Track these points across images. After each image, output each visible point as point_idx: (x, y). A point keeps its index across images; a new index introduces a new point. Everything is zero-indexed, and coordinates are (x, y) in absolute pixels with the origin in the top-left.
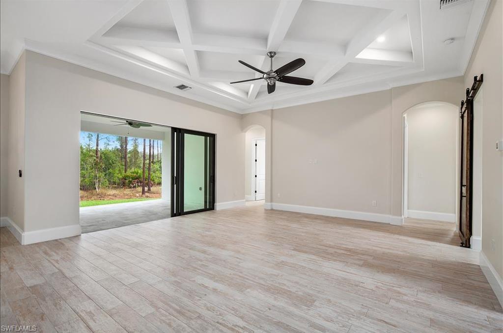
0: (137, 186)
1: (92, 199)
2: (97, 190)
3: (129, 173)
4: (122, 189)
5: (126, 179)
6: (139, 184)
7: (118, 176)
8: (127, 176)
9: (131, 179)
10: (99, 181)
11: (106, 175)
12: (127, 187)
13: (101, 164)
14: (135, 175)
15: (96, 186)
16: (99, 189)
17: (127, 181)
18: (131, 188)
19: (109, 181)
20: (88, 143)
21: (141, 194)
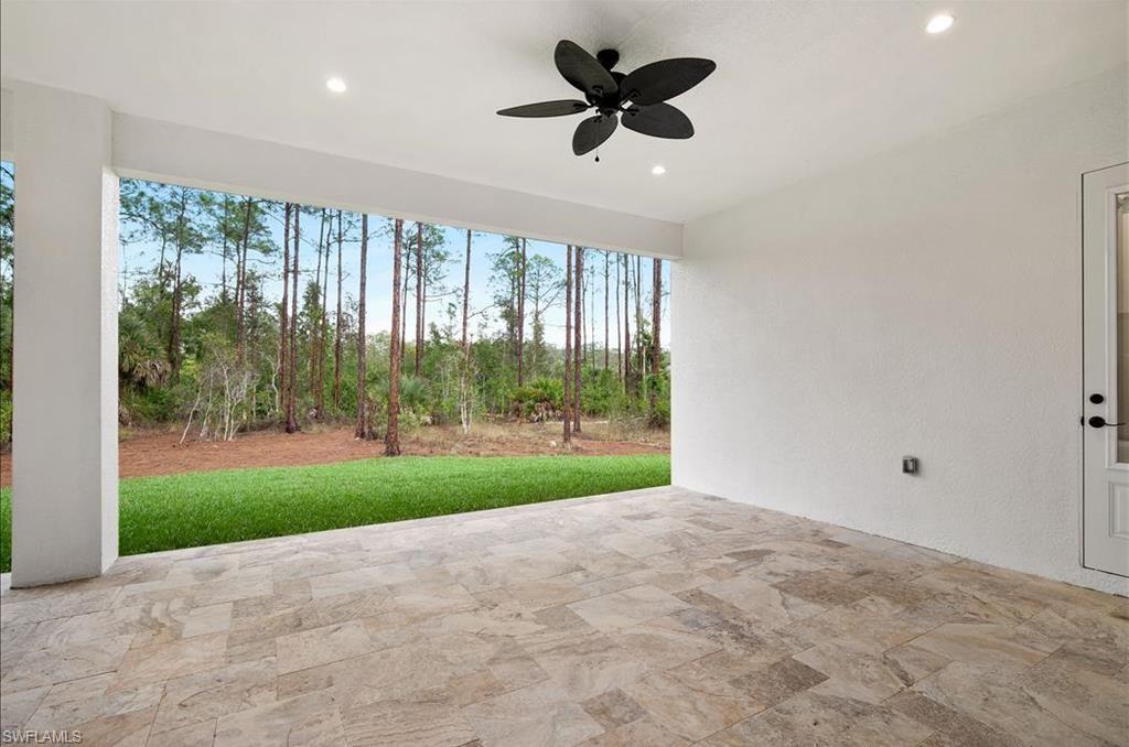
0: (545, 417)
1: (454, 451)
2: (464, 425)
3: (528, 387)
4: (515, 425)
5: (521, 402)
6: (551, 413)
7: (506, 392)
8: (524, 395)
9: (532, 402)
10: (469, 405)
11: (481, 391)
12: (525, 420)
13: (472, 366)
14: (540, 390)
15: (463, 416)
16: (467, 424)
17: (524, 406)
18: (532, 421)
19: (488, 404)
20: (448, 324)
21: (561, 439)
